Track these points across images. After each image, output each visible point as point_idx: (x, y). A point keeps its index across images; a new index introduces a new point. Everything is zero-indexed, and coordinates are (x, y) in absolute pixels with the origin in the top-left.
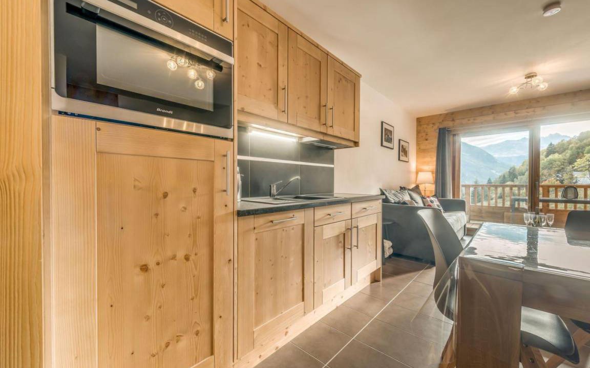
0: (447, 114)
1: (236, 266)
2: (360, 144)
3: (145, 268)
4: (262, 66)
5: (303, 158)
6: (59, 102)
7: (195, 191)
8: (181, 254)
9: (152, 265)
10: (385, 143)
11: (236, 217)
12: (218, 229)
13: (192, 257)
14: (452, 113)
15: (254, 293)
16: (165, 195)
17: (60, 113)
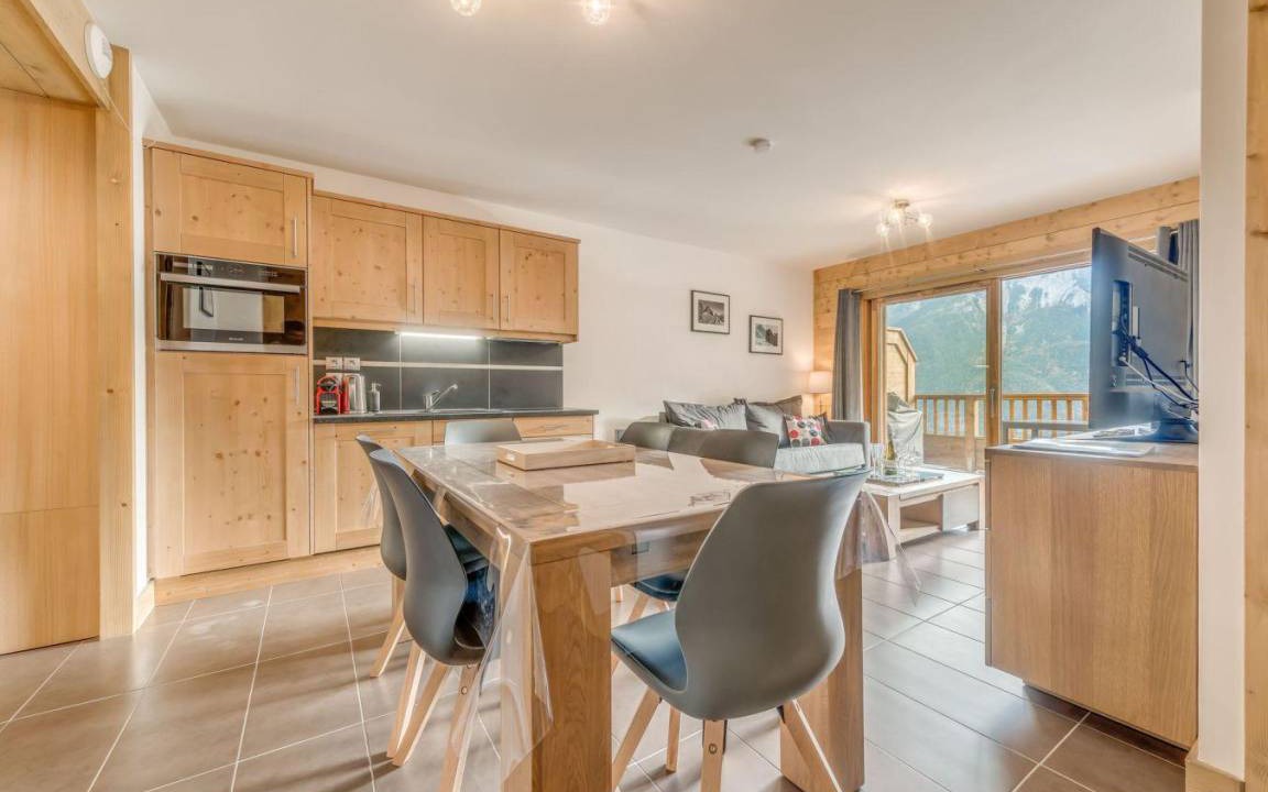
0: (858, 262)
1: (312, 468)
2: (581, 336)
3: (220, 456)
4: (383, 267)
5: (495, 360)
6: (159, 344)
7: (265, 400)
8: (251, 451)
9: (226, 453)
10: (698, 326)
11: (311, 424)
12: (290, 433)
13: (263, 454)
14: (866, 261)
15: (336, 498)
16: (237, 403)
17: (163, 350)
